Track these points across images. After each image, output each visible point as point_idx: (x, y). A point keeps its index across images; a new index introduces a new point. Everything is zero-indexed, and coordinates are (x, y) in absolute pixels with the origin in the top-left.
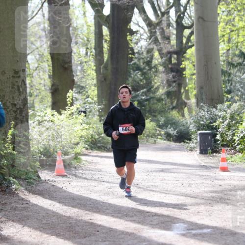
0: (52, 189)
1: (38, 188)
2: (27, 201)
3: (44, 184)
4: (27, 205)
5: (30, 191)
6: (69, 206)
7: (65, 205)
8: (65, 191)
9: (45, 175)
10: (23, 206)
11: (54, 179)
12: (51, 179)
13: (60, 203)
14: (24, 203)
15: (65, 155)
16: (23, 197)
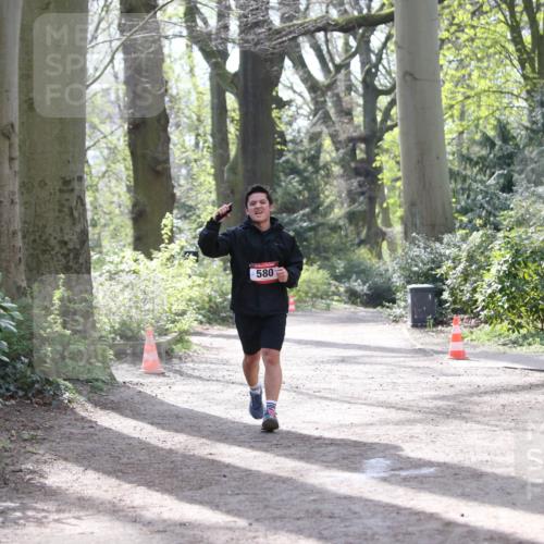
0: (137, 398)
1: (111, 398)
2: (91, 421)
3: (122, 389)
4: (92, 430)
5: (96, 404)
6: (169, 430)
7: (163, 429)
8: (162, 403)
9: (123, 373)
10: (84, 431)
11: (141, 381)
12: (135, 380)
13: (152, 424)
14: (87, 425)
15: (160, 335)
16: (83, 414)
